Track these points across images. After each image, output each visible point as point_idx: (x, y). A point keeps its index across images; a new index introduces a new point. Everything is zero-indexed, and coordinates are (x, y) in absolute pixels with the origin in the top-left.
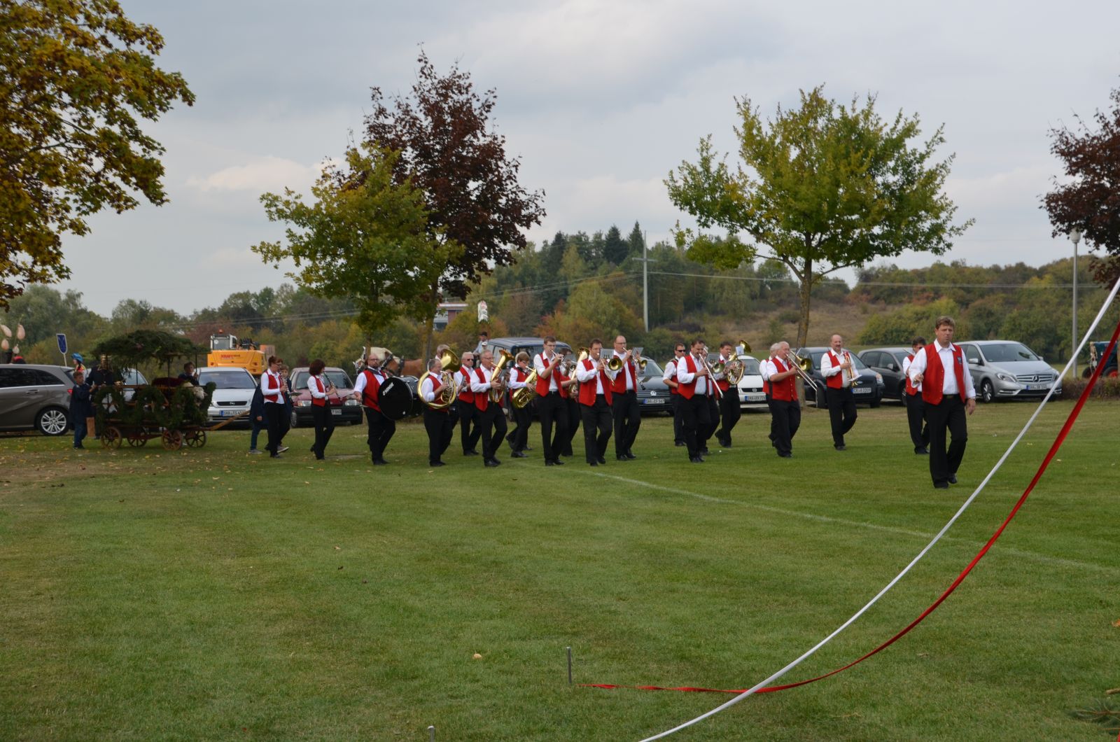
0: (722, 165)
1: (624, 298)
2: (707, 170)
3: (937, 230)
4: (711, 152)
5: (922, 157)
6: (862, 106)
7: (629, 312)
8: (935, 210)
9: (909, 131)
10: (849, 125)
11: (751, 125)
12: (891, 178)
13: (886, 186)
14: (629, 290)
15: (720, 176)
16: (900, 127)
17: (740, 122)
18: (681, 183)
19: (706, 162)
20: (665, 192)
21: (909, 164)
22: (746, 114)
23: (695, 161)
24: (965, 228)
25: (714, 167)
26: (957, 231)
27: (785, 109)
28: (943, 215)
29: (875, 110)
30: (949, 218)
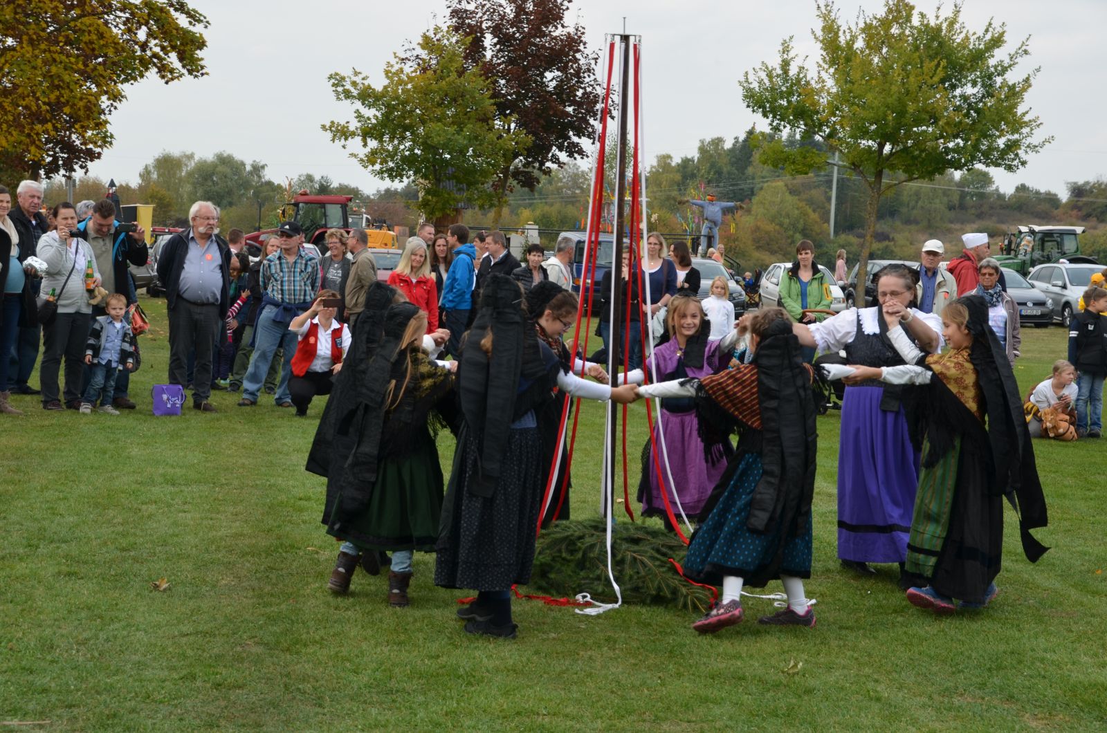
0: (801, 68)
1: (810, 202)
2: (786, 72)
3: (1012, 146)
4: (792, 54)
5: (1005, 70)
6: (947, 12)
7: (814, 216)
8: (1017, 125)
9: (997, 42)
10: (932, 34)
11: (831, 29)
12: (969, 90)
13: (964, 98)
14: (816, 194)
15: (799, 80)
16: (988, 37)
17: (818, 25)
18: (755, 85)
19: (785, 65)
20: (740, 92)
21: (990, 77)
22: (825, 17)
23: (775, 63)
24: (1042, 145)
25: (793, 71)
26: (1033, 148)
27: (870, 13)
28: (1025, 130)
29: (960, 20)
30: (1030, 135)
